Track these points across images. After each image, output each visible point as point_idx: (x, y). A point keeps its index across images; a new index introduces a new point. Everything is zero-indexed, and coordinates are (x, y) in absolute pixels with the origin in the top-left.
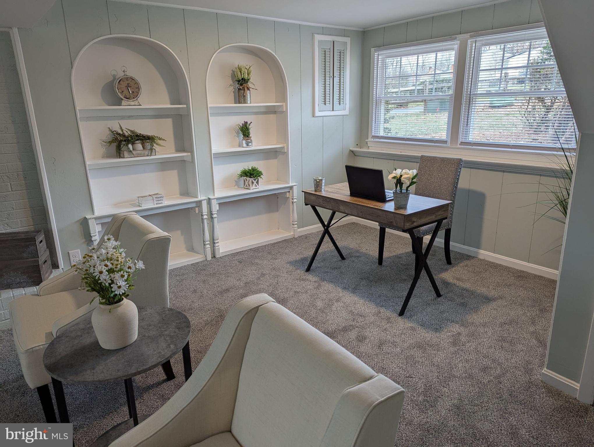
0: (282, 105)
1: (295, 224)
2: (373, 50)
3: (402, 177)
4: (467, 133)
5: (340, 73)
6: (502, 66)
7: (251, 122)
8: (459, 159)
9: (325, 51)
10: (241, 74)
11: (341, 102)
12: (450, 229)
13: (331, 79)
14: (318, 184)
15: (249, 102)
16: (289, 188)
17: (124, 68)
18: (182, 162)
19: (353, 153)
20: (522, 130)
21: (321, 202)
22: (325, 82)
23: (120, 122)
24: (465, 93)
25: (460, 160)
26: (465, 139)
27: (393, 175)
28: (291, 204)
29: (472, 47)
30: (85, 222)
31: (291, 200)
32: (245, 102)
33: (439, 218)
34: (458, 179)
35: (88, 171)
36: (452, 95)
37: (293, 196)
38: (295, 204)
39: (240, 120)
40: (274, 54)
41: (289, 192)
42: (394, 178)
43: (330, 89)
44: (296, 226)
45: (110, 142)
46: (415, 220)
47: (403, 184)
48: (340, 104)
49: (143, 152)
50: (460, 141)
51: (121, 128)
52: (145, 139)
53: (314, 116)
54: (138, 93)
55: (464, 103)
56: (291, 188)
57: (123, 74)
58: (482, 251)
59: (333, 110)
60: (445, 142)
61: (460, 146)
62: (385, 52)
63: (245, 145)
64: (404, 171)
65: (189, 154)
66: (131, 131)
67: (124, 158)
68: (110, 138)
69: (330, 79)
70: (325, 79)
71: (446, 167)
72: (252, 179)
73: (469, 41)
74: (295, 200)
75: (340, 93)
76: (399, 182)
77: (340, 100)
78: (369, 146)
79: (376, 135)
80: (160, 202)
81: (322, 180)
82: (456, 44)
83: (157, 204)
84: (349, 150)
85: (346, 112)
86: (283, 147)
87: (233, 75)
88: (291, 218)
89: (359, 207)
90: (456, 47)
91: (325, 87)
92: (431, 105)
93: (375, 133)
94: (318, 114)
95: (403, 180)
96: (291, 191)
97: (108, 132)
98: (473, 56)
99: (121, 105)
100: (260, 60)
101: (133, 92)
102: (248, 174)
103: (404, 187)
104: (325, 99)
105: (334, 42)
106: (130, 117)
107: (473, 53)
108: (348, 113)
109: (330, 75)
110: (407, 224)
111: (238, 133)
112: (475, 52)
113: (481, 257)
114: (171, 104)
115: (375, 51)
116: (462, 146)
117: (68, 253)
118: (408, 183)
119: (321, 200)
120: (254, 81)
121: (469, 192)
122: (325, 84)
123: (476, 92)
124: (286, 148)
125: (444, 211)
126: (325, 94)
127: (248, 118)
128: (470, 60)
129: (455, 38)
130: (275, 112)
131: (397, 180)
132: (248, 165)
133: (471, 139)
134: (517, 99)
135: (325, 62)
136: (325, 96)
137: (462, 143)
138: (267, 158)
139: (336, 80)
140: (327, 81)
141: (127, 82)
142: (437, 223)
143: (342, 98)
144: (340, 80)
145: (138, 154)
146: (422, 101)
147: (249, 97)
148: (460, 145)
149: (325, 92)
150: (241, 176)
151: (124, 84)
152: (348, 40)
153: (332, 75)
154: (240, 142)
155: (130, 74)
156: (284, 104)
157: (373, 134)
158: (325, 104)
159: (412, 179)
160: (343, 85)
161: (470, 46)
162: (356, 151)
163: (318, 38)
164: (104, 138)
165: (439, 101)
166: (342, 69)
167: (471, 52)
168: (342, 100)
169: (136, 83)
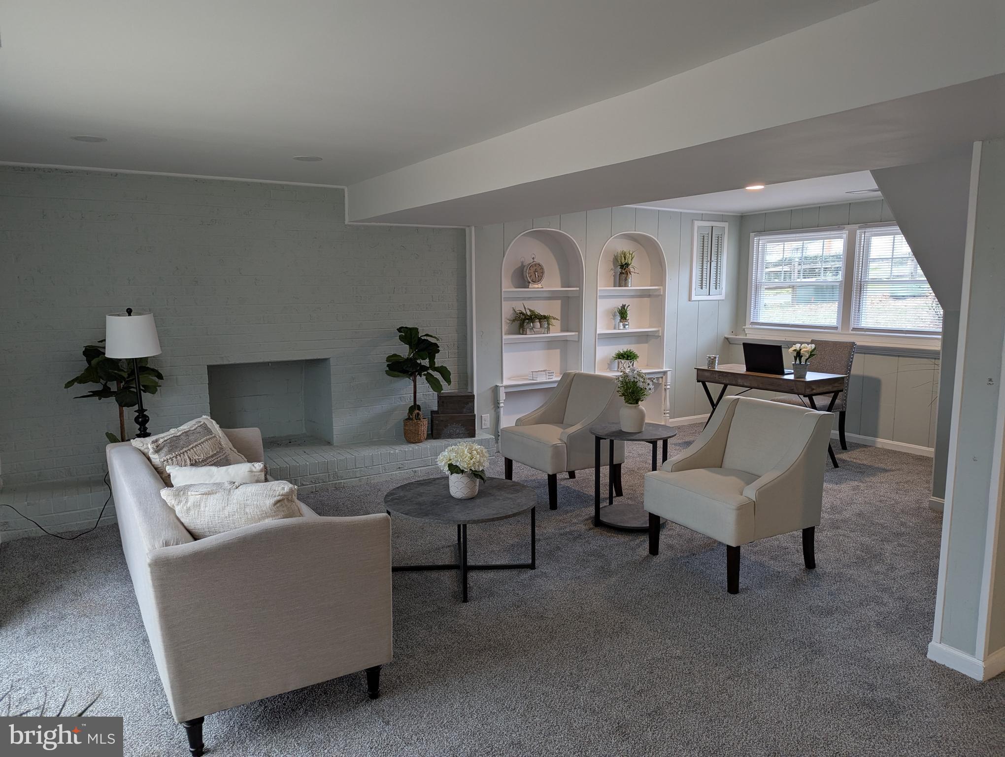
0: (660, 289)
1: (667, 413)
2: (752, 234)
3: (802, 350)
4: (858, 318)
5: (717, 257)
6: (893, 256)
7: (629, 305)
8: (852, 342)
9: (703, 236)
10: (625, 259)
11: (718, 287)
12: (845, 412)
13: (709, 263)
14: (712, 362)
15: (630, 286)
16: (662, 374)
17: (533, 256)
18: (565, 342)
19: (728, 341)
20: (930, 324)
21: (717, 377)
22: (702, 266)
23: (524, 302)
24: (855, 280)
25: (853, 344)
26: (857, 325)
27: (793, 348)
28: (663, 391)
29: (861, 237)
30: (496, 389)
31: (664, 387)
32: (626, 285)
33: (835, 389)
34: (852, 362)
35: (503, 345)
36: (841, 281)
37: (666, 382)
38: (668, 390)
39: (618, 303)
40: (656, 240)
41: (662, 377)
42: (795, 350)
43: (707, 274)
44: (668, 415)
45: (514, 321)
46: (814, 388)
47: (802, 356)
48: (716, 288)
49: (540, 330)
50: (852, 327)
51: (525, 308)
52: (543, 318)
53: (690, 300)
54: (542, 277)
55: (855, 289)
56: (665, 373)
57: (532, 260)
58: (879, 440)
59: (709, 295)
60: (836, 328)
61: (852, 332)
62: (767, 237)
63: (622, 327)
64: (803, 345)
65: (577, 333)
66: (530, 311)
67: (526, 334)
68: (512, 317)
69: (707, 264)
70: (703, 263)
71: (838, 350)
72: (628, 361)
73: (858, 231)
74: (668, 387)
75: (717, 278)
76: (798, 355)
77: (716, 285)
78: (746, 334)
79: (755, 321)
80: (551, 377)
81: (715, 358)
82: (845, 234)
83: (549, 379)
84: (723, 337)
85: (722, 297)
86: (658, 331)
87: (616, 259)
88: (663, 406)
89: (759, 378)
90: (845, 236)
91: (702, 271)
92: (800, 292)
93: (753, 320)
94: (694, 298)
95: (803, 353)
96: (664, 377)
97: (512, 312)
98: (862, 245)
99: (528, 288)
100: (639, 245)
101: (538, 276)
102: (626, 356)
103: (803, 359)
104: (702, 283)
105: (712, 227)
106: (529, 298)
107: (862, 243)
108: (724, 298)
109: (707, 259)
110: (808, 391)
111: (614, 315)
112: (864, 242)
113: (879, 446)
114: (562, 287)
115: (756, 236)
116: (854, 332)
117: (481, 416)
118: (808, 356)
119: (717, 376)
120: (635, 265)
121: (864, 379)
122: (702, 268)
123: (867, 280)
124: (660, 332)
125: (841, 383)
126: (702, 278)
127: (625, 301)
128: (860, 249)
129: (844, 228)
130: (649, 296)
131: (797, 352)
132: (623, 348)
133: (864, 325)
134: (922, 287)
135: (703, 246)
136: (702, 281)
137: (854, 329)
138: (638, 342)
139: (714, 264)
140: (705, 265)
141: (535, 268)
142: (833, 394)
143: (718, 282)
144: (717, 264)
145: (538, 332)
146: (789, 287)
147: (630, 280)
148: (852, 330)
149: (702, 276)
150: (616, 358)
151: (533, 269)
152: (725, 225)
153: (709, 259)
154: (615, 325)
155: (537, 260)
156: (661, 287)
157: (752, 321)
158: (702, 288)
159: (811, 352)
160: (720, 269)
161: (859, 236)
162: (731, 338)
163: (697, 224)
164: (508, 317)
165: (814, 287)
166: (719, 253)
167: (860, 242)
168: (718, 285)
169: (542, 268)
